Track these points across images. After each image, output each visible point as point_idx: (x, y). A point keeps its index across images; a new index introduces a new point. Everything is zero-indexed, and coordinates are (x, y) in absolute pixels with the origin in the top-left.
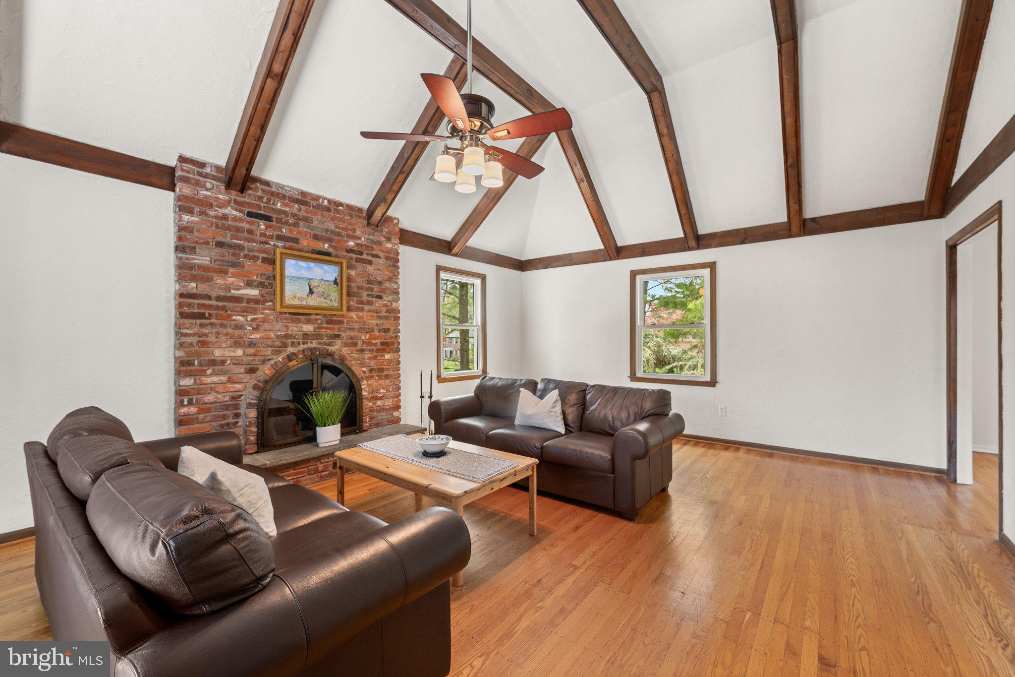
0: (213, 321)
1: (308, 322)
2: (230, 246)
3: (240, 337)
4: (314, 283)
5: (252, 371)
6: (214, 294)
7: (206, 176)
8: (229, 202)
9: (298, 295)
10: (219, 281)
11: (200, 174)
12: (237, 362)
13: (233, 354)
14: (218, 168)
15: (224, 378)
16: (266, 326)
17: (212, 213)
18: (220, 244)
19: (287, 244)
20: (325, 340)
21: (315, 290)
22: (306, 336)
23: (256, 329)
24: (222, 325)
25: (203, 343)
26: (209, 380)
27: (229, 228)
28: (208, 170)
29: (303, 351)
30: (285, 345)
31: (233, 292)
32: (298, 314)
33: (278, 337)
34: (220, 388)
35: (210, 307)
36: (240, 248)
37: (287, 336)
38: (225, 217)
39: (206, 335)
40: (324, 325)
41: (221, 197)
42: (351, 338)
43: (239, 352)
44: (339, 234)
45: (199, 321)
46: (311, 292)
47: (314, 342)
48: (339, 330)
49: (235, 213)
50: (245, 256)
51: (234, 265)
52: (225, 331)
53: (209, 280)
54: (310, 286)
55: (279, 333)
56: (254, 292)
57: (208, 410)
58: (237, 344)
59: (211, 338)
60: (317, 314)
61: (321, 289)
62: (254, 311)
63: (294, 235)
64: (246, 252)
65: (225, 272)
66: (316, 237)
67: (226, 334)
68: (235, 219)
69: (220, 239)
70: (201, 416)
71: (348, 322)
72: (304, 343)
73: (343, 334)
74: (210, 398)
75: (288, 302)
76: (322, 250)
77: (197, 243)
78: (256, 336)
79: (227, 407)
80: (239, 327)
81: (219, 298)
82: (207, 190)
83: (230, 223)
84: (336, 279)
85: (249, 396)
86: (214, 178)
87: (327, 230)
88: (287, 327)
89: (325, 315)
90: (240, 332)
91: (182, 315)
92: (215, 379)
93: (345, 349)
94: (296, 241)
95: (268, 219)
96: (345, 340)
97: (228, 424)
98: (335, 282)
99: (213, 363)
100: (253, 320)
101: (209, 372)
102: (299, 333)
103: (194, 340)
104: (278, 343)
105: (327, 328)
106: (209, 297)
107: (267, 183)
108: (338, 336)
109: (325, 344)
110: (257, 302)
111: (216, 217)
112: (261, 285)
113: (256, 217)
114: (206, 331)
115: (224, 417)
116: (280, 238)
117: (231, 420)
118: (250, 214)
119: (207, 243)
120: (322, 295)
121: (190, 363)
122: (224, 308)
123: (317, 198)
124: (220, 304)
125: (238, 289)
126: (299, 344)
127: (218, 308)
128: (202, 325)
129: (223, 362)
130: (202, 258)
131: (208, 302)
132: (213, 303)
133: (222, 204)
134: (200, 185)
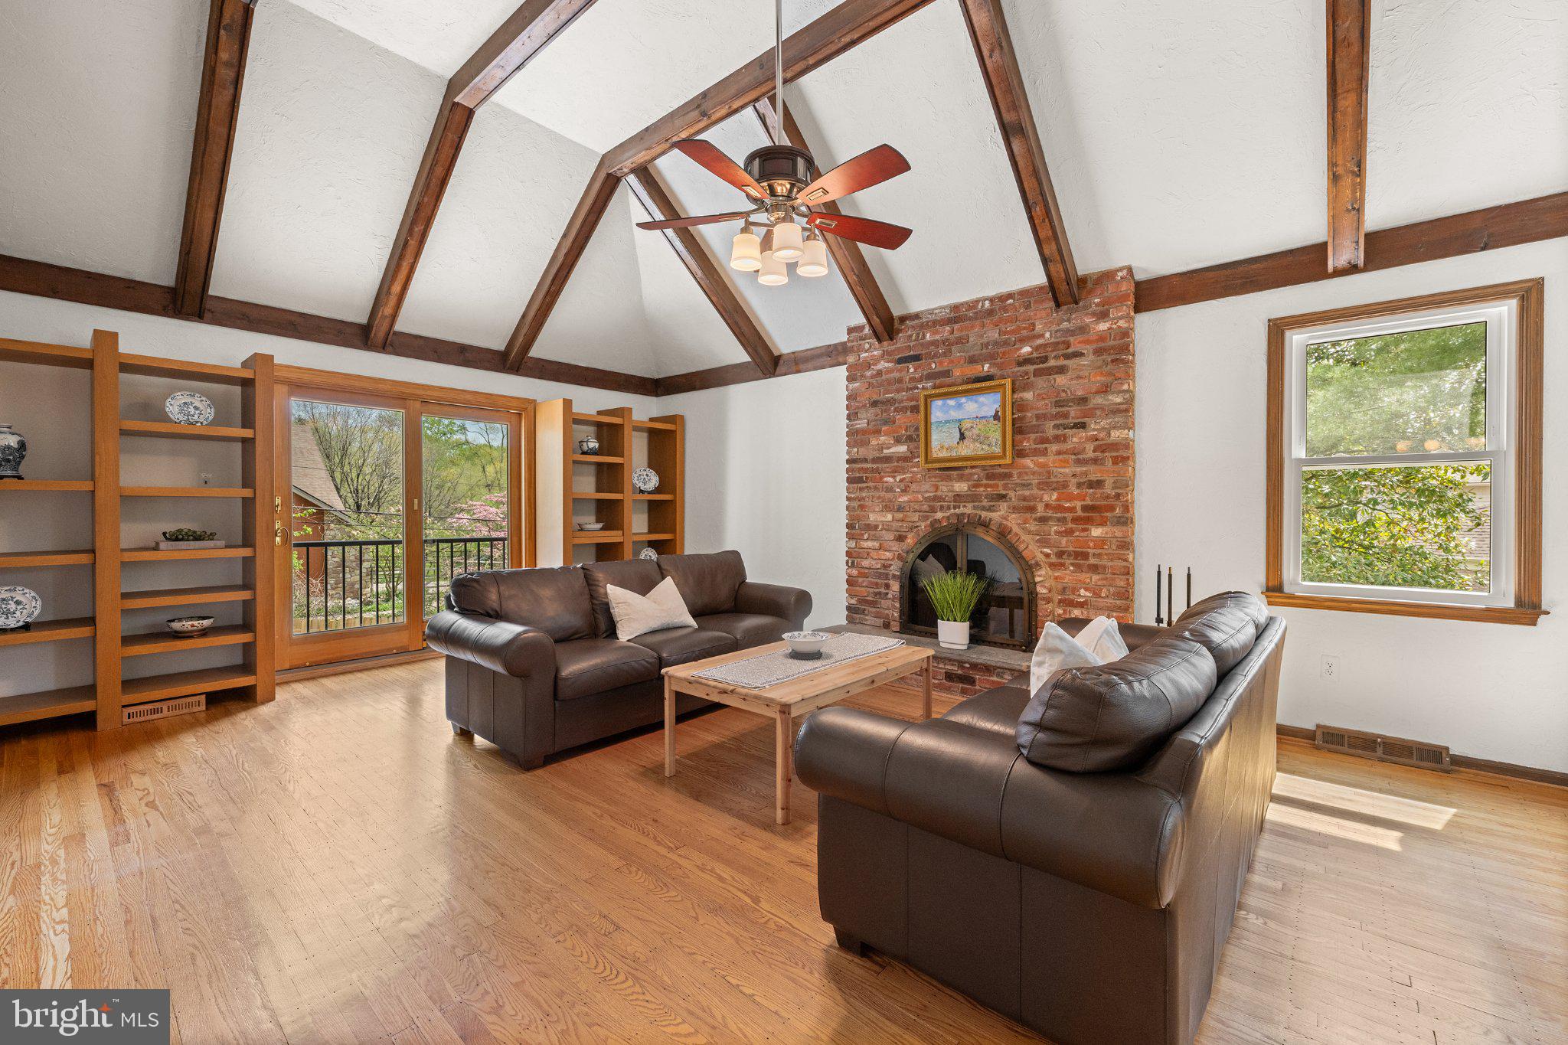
0: (871, 484)
1: (961, 478)
2: (882, 403)
3: (890, 501)
4: (966, 425)
5: (901, 538)
6: (870, 456)
7: (867, 338)
8: (882, 355)
9: (946, 445)
10: (874, 442)
11: (862, 339)
12: (887, 528)
13: (884, 519)
15: (876, 544)
16: (913, 487)
17: (868, 373)
18: (875, 404)
19: (938, 381)
20: (985, 503)
21: (967, 434)
22: (958, 497)
23: (905, 491)
24: (876, 488)
25: (862, 508)
26: (865, 545)
27: (881, 385)
28: (866, 331)
29: (948, 518)
30: (933, 510)
31: (885, 451)
32: (949, 468)
33: (927, 499)
34: (874, 554)
35: (866, 470)
36: (892, 401)
37: (935, 499)
38: (879, 373)
39: (863, 499)
40: (984, 482)
41: (875, 353)
42: (1025, 499)
43: (889, 517)
44: (1006, 343)
45: (858, 486)
46: (962, 437)
47: (969, 505)
48: (1005, 487)
49: (887, 364)
50: (895, 410)
51: (886, 423)
52: (877, 494)
53: (867, 443)
54: (960, 430)
55: (927, 495)
56: (902, 449)
57: (865, 576)
58: (887, 508)
59: (868, 502)
60: (972, 467)
61: (976, 431)
62: (903, 471)
63: (946, 366)
64: (897, 405)
65: (878, 432)
66: (972, 360)
67: (879, 498)
68: (889, 371)
69: (875, 397)
70: (860, 580)
71: (1020, 475)
72: (955, 508)
73: (1012, 494)
74: (866, 563)
75: (935, 455)
76: (982, 375)
77: (858, 408)
78: (904, 499)
79: (880, 576)
80: (890, 490)
81: (875, 460)
82: (866, 351)
83: (884, 377)
84: (997, 412)
85: (895, 568)
87: (986, 345)
88: (937, 488)
89: (983, 468)
90: (890, 495)
91: (850, 480)
92: (870, 544)
93: (1013, 516)
94: (946, 373)
95: (916, 358)
96: (1015, 502)
97: (880, 593)
98: (996, 417)
99: (868, 527)
100: (901, 481)
101: (866, 536)
102: (950, 494)
103: (857, 504)
104: (925, 507)
105: (986, 486)
106: (865, 460)
107: (917, 316)
108: (1003, 497)
109: (984, 508)
110: (905, 459)
111: (873, 376)
112: (910, 439)
113: (905, 362)
114: (863, 495)
115: (878, 585)
116: (930, 377)
117: (883, 590)
118: (900, 361)
119: (864, 406)
120: (977, 439)
121: (853, 527)
122: (877, 470)
123: (972, 305)
124: (875, 466)
125: (889, 448)
126: (949, 508)
127: (873, 470)
128: (861, 489)
129: (876, 527)
130: (861, 424)
131: (865, 466)
132: (869, 465)
133: (877, 361)
134: (860, 349)
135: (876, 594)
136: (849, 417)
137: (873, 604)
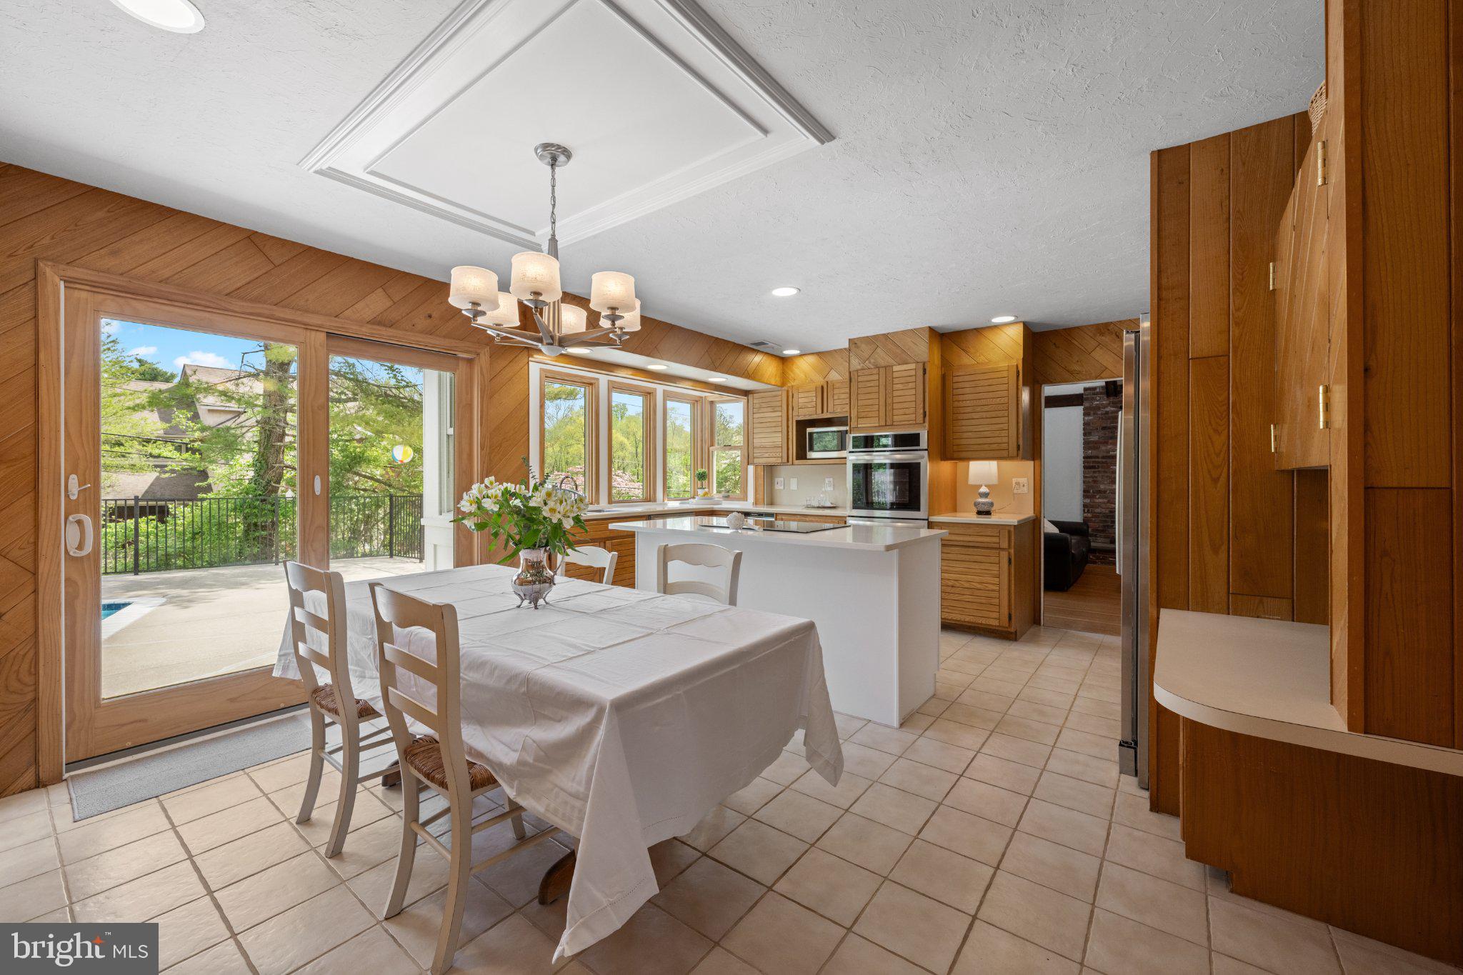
2: (1109, 428)
6: (1100, 456)
7: (1097, 394)
8: (1109, 404)
10: (1103, 448)
11: (1094, 394)
13: (1110, 488)
14: (1102, 387)
17: (1099, 412)
18: (1104, 428)
24: (1105, 472)
25: (1095, 482)
26: (1097, 501)
28: (1098, 390)
34: (1104, 506)
35: (1099, 462)
39: (1096, 477)
41: (1104, 402)
45: (1093, 470)
49: (1112, 409)
52: (1106, 475)
53: (1097, 448)
59: (1099, 479)
67: (1107, 477)
69: (1105, 425)
74: (1098, 510)
79: (1107, 517)
81: (1103, 457)
83: (1110, 415)
86: (1101, 393)
91: (1085, 467)
92: (1100, 500)
97: (1107, 526)
99: (1100, 492)
101: (1097, 497)
103: (1091, 480)
106: (1098, 457)
111: (1102, 414)
114: (1096, 475)
115: (1106, 521)
121: (1088, 492)
122: (1106, 463)
124: (1104, 460)
127: (1103, 462)
128: (1094, 472)
129: (1105, 492)
130: (1094, 438)
131: (1097, 460)
132: (1100, 460)
133: (1105, 407)
134: (1094, 399)
135: (1104, 526)
136: (1085, 434)
137: (1103, 531)
